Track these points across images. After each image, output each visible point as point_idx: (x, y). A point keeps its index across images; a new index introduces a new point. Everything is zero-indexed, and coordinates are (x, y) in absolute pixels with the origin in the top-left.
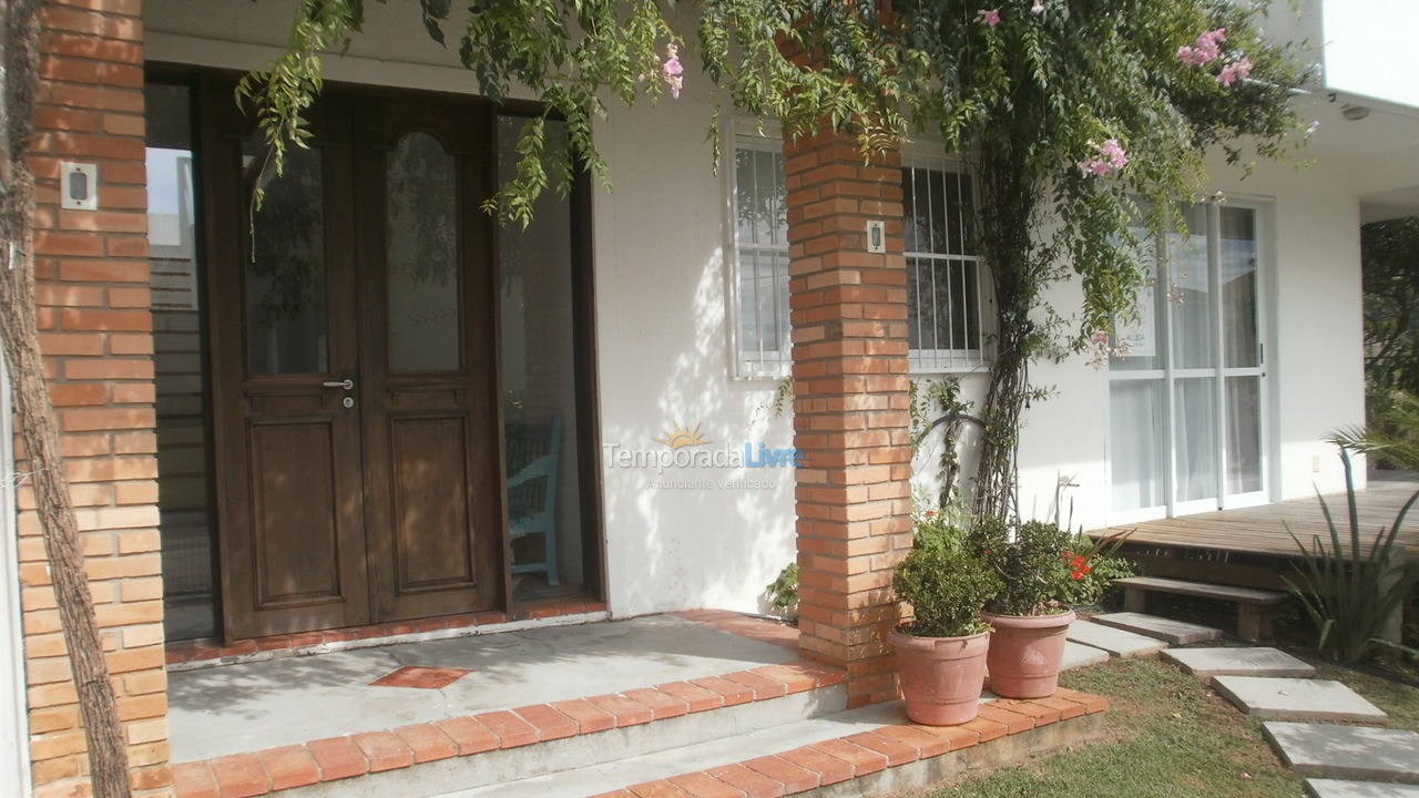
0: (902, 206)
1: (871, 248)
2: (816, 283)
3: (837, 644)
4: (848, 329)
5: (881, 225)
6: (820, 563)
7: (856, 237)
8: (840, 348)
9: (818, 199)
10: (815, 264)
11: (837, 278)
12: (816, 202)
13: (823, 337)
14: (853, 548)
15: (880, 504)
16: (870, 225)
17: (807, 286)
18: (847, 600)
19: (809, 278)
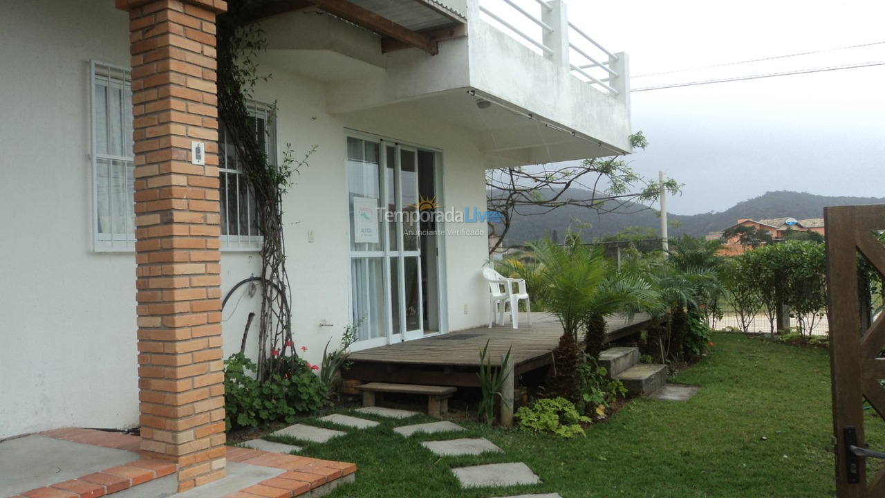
0: (217, 133)
1: (195, 161)
2: (154, 183)
3: (170, 444)
4: (177, 216)
5: (202, 145)
6: (156, 384)
7: (185, 152)
8: (172, 230)
9: (156, 123)
10: (155, 169)
11: (170, 180)
12: (155, 126)
13: (159, 222)
14: (180, 372)
15: (199, 340)
16: (194, 144)
17: (147, 186)
18: (177, 411)
19: (149, 180)
